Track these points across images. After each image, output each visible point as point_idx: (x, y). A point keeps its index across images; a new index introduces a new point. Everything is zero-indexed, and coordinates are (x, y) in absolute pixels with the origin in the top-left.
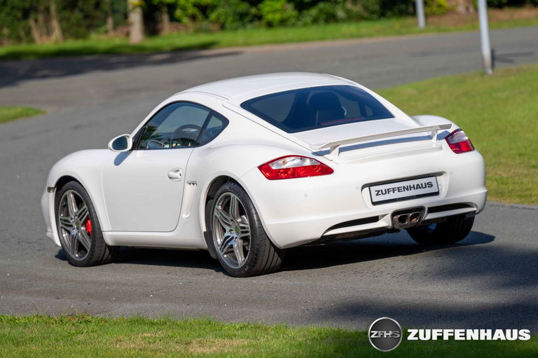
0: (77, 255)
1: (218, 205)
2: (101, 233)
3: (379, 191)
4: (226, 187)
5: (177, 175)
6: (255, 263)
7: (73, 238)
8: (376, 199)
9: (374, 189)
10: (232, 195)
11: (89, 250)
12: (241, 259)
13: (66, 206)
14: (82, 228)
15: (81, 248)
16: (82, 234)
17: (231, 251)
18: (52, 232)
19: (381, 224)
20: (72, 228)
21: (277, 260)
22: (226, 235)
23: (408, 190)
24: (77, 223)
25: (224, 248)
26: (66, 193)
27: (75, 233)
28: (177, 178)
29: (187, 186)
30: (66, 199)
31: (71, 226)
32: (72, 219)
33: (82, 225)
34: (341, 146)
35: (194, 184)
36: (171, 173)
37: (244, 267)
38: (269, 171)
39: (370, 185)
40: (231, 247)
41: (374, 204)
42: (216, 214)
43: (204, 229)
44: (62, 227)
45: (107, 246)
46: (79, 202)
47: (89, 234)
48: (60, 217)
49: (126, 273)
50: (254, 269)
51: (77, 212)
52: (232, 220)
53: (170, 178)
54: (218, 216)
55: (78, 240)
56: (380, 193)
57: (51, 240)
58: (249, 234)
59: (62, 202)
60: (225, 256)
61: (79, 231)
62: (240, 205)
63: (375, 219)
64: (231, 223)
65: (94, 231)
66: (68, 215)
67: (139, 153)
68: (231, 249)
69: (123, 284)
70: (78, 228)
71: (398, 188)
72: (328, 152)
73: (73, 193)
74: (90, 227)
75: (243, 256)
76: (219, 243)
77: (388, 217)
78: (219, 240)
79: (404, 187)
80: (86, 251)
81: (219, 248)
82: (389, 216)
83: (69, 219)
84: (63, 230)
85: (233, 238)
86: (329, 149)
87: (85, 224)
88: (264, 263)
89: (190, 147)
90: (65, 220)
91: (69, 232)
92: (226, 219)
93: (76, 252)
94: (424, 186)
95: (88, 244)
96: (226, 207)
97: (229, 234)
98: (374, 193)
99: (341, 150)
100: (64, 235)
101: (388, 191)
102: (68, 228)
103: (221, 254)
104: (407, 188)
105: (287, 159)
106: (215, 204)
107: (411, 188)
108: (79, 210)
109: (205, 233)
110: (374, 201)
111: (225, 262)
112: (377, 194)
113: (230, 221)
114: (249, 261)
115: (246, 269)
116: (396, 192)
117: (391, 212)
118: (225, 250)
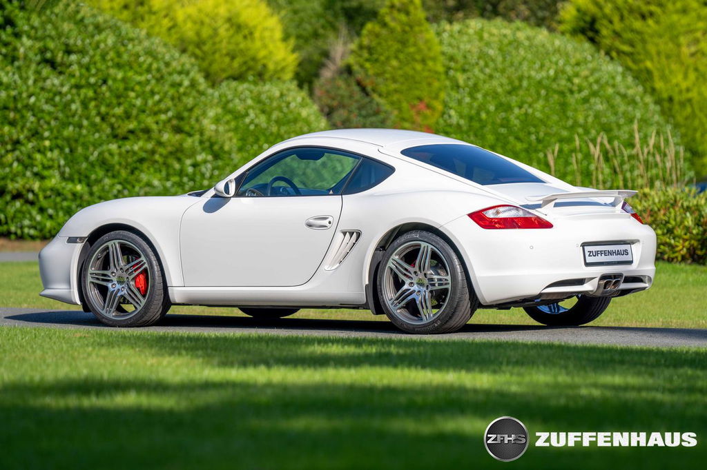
1: (396, 255)
3: (590, 252)
4: (415, 235)
5: (325, 222)
6: (451, 318)
8: (589, 260)
9: (587, 249)
10: (423, 244)
11: (140, 308)
16: (131, 290)
19: (587, 287)
22: (404, 288)
23: (611, 255)
24: (120, 277)
25: (400, 302)
26: (108, 244)
27: (115, 289)
29: (340, 235)
31: (110, 280)
33: (132, 279)
34: (556, 201)
36: (312, 221)
37: (433, 322)
39: (584, 245)
40: (413, 300)
41: (587, 264)
42: (390, 264)
43: (366, 282)
48: (91, 271)
51: (125, 265)
52: (415, 272)
53: (310, 226)
54: (394, 267)
55: (121, 294)
56: (591, 254)
58: (449, 287)
60: (398, 311)
61: (126, 286)
62: (435, 255)
63: (580, 282)
64: (413, 275)
71: (604, 251)
72: (539, 206)
73: (120, 243)
77: (596, 281)
78: (389, 294)
79: (608, 251)
81: (390, 303)
82: (597, 279)
83: (107, 272)
84: (92, 285)
85: (414, 291)
86: (541, 202)
89: (332, 194)
90: (99, 274)
92: (406, 270)
94: (622, 253)
97: (410, 288)
98: (587, 254)
99: (557, 205)
101: (597, 253)
103: (393, 309)
104: (611, 253)
105: (501, 209)
106: (390, 255)
107: (613, 253)
109: (367, 286)
110: (587, 262)
111: (400, 317)
112: (589, 255)
113: (412, 273)
114: (443, 316)
115: (436, 325)
116: (603, 255)
117: (599, 276)
118: (400, 306)
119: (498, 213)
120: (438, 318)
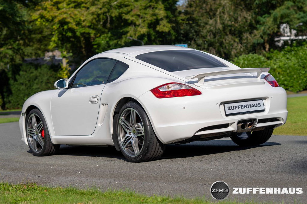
0: (36, 150)
1: (122, 116)
2: (49, 137)
3: (230, 107)
4: (128, 104)
5: (95, 99)
6: (147, 153)
7: (35, 140)
8: (228, 112)
9: (226, 105)
10: (132, 109)
11: (42, 147)
12: (137, 151)
13: (31, 123)
14: (39, 135)
15: (39, 146)
16: (39, 138)
17: (130, 146)
18: (24, 138)
19: (230, 129)
20: (34, 135)
21: (161, 151)
22: (127, 135)
23: (247, 108)
24: (37, 132)
25: (125, 144)
26: (31, 115)
27: (35, 138)
28: (96, 102)
29: (102, 106)
30: (31, 119)
31: (34, 134)
32: (34, 130)
33: (39, 133)
34: (206, 78)
35: (106, 105)
36: (91, 99)
37: (139, 155)
38: (158, 92)
39: (224, 103)
40: (130, 143)
41: (227, 115)
42: (120, 122)
43: (112, 132)
44: (29, 135)
45: (53, 144)
46: (38, 120)
47: (43, 138)
48: (28, 129)
49: (63, 159)
50: (146, 157)
51: (37, 126)
52: (131, 126)
53: (91, 102)
54: (122, 124)
55: (37, 141)
56: (230, 108)
57: (24, 142)
58: (143, 134)
59: (29, 121)
60: (126, 149)
61: (38, 137)
62: (137, 115)
63: (226, 126)
64: (130, 128)
65: (46, 136)
66: (32, 128)
67: (72, 90)
68: (130, 145)
69: (61, 166)
70: (37, 135)
71: (241, 106)
73: (35, 115)
74: (43, 134)
75: (138, 149)
76: (122, 141)
77: (235, 125)
78: (121, 139)
79: (245, 105)
80: (41, 148)
81: (122, 144)
83: (32, 130)
84: (29, 136)
85: (131, 137)
86: (197, 79)
87: (41, 132)
88: (152, 153)
89: (103, 84)
90: (31, 131)
91: (32, 137)
92: (127, 125)
93: (36, 148)
94: (256, 106)
95: (42, 144)
96: (128, 118)
97: (129, 135)
98: (227, 109)
99: (205, 81)
100: (30, 139)
101: (235, 107)
102: (32, 135)
103: (123, 147)
105: (171, 85)
106: (120, 116)
107: (248, 106)
108: (38, 124)
109: (112, 134)
110: (227, 113)
111: (126, 153)
112: (229, 109)
113: (130, 126)
114: (143, 152)
115: (140, 157)
116: (240, 108)
117: (237, 121)
118: (126, 145)
119: (168, 88)
120: (141, 154)
